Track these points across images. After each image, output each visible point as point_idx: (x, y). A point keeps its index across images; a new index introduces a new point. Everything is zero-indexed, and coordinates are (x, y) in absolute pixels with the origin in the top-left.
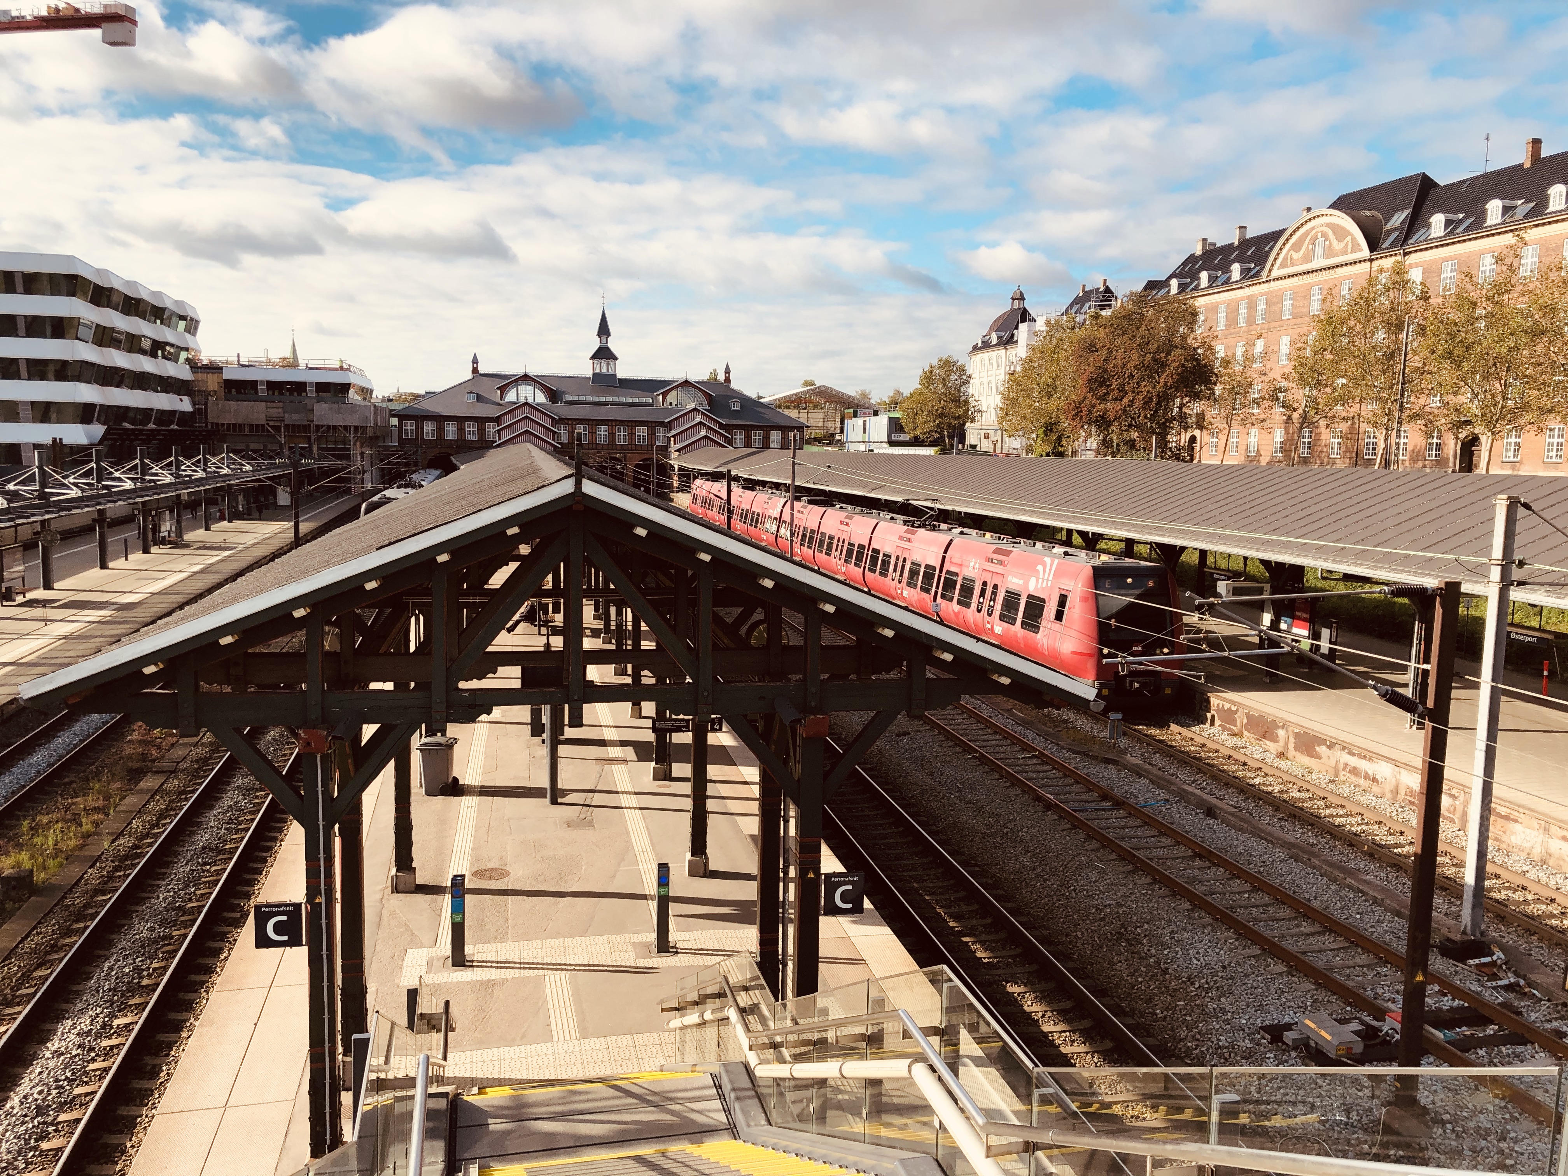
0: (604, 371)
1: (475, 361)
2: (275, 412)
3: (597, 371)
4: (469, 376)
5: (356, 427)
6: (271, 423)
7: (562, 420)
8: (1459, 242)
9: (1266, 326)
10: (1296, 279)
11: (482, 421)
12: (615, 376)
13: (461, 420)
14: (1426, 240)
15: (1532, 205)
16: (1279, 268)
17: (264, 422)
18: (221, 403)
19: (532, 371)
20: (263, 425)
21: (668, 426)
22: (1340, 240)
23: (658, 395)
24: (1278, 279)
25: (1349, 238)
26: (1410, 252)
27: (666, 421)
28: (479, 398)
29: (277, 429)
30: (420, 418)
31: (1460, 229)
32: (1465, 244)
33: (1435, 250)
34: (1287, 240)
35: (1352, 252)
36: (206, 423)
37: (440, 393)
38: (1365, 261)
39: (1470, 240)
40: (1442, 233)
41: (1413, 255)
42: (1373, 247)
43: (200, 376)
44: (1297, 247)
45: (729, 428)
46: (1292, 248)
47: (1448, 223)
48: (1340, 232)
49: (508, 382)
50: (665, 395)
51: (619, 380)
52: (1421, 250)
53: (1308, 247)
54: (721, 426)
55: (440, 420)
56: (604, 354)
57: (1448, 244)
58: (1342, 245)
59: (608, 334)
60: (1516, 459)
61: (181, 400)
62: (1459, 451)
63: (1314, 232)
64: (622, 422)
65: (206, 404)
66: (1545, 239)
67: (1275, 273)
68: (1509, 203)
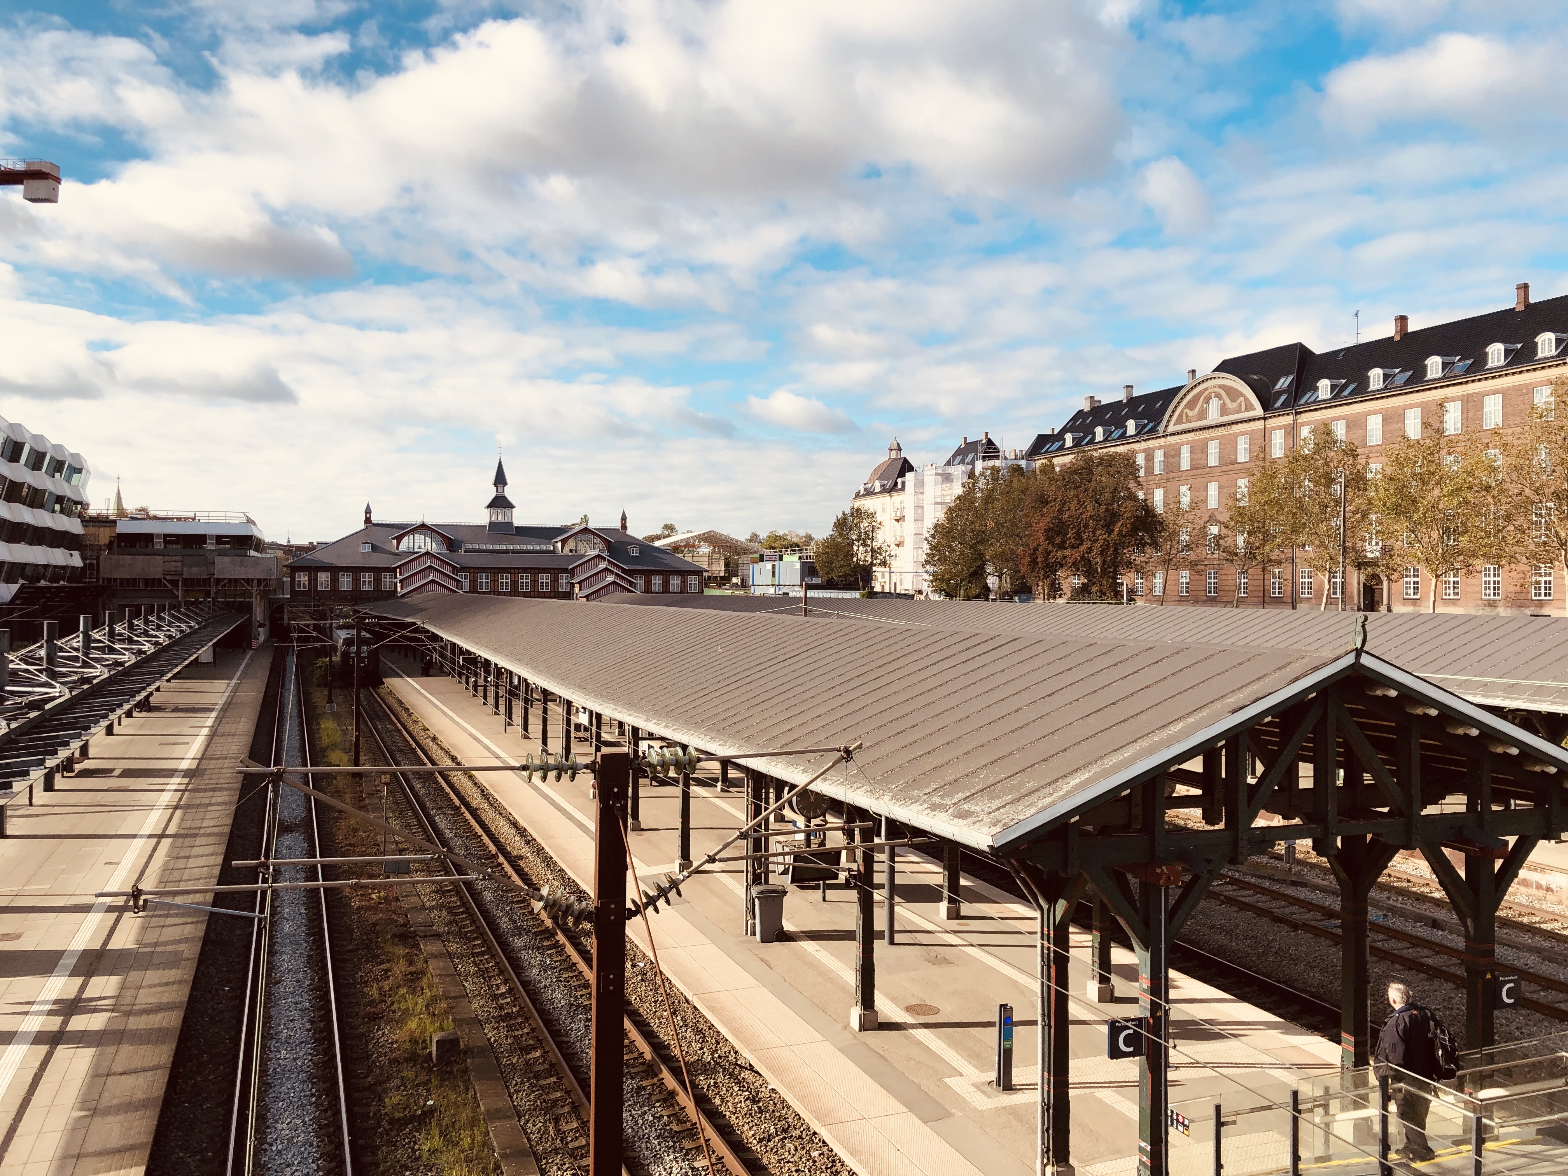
0: (500, 519)
1: (368, 511)
2: (172, 566)
3: (494, 519)
4: (362, 526)
5: (259, 581)
6: (168, 578)
7: (464, 569)
8: (1346, 404)
9: (1165, 476)
10: (1192, 434)
11: (378, 571)
12: (512, 523)
13: (356, 571)
14: (1315, 401)
15: (1410, 373)
16: (1175, 424)
17: (161, 576)
18: (115, 557)
19: (429, 520)
20: (159, 580)
21: (571, 572)
22: (1233, 401)
23: (556, 542)
24: (1174, 434)
25: (1242, 399)
26: (1301, 412)
27: (570, 567)
28: (375, 548)
29: (175, 583)
30: (313, 569)
31: (1346, 393)
32: (1351, 406)
33: (1324, 411)
34: (1182, 399)
35: (1246, 410)
36: (98, 578)
37: (334, 543)
38: (1259, 419)
39: (1356, 402)
40: (1329, 396)
41: (1303, 415)
42: (1267, 405)
43: (92, 530)
44: (1191, 405)
45: (631, 573)
46: (1186, 406)
47: (1333, 387)
48: (1233, 394)
49: (403, 531)
50: (564, 542)
51: (516, 528)
52: (1311, 411)
53: (1202, 406)
54: (624, 570)
55: (334, 571)
56: (500, 503)
57: (1336, 406)
58: (1235, 405)
59: (505, 483)
60: (1416, 597)
61: (71, 555)
62: (1362, 589)
63: (1207, 392)
64: (525, 570)
65: (98, 559)
66: (1426, 403)
67: (1172, 428)
68: (1388, 371)
